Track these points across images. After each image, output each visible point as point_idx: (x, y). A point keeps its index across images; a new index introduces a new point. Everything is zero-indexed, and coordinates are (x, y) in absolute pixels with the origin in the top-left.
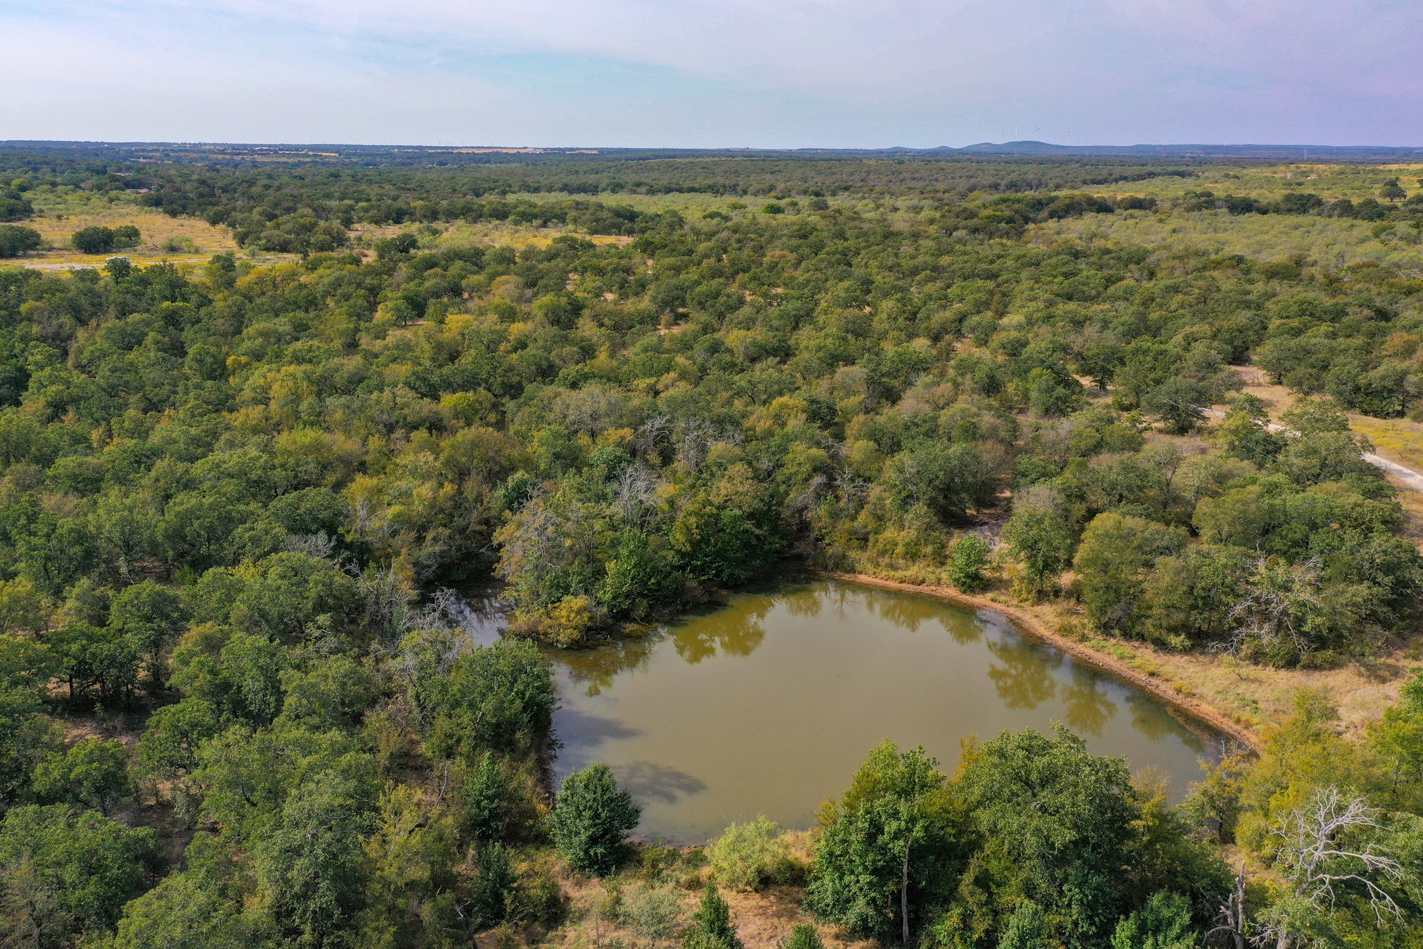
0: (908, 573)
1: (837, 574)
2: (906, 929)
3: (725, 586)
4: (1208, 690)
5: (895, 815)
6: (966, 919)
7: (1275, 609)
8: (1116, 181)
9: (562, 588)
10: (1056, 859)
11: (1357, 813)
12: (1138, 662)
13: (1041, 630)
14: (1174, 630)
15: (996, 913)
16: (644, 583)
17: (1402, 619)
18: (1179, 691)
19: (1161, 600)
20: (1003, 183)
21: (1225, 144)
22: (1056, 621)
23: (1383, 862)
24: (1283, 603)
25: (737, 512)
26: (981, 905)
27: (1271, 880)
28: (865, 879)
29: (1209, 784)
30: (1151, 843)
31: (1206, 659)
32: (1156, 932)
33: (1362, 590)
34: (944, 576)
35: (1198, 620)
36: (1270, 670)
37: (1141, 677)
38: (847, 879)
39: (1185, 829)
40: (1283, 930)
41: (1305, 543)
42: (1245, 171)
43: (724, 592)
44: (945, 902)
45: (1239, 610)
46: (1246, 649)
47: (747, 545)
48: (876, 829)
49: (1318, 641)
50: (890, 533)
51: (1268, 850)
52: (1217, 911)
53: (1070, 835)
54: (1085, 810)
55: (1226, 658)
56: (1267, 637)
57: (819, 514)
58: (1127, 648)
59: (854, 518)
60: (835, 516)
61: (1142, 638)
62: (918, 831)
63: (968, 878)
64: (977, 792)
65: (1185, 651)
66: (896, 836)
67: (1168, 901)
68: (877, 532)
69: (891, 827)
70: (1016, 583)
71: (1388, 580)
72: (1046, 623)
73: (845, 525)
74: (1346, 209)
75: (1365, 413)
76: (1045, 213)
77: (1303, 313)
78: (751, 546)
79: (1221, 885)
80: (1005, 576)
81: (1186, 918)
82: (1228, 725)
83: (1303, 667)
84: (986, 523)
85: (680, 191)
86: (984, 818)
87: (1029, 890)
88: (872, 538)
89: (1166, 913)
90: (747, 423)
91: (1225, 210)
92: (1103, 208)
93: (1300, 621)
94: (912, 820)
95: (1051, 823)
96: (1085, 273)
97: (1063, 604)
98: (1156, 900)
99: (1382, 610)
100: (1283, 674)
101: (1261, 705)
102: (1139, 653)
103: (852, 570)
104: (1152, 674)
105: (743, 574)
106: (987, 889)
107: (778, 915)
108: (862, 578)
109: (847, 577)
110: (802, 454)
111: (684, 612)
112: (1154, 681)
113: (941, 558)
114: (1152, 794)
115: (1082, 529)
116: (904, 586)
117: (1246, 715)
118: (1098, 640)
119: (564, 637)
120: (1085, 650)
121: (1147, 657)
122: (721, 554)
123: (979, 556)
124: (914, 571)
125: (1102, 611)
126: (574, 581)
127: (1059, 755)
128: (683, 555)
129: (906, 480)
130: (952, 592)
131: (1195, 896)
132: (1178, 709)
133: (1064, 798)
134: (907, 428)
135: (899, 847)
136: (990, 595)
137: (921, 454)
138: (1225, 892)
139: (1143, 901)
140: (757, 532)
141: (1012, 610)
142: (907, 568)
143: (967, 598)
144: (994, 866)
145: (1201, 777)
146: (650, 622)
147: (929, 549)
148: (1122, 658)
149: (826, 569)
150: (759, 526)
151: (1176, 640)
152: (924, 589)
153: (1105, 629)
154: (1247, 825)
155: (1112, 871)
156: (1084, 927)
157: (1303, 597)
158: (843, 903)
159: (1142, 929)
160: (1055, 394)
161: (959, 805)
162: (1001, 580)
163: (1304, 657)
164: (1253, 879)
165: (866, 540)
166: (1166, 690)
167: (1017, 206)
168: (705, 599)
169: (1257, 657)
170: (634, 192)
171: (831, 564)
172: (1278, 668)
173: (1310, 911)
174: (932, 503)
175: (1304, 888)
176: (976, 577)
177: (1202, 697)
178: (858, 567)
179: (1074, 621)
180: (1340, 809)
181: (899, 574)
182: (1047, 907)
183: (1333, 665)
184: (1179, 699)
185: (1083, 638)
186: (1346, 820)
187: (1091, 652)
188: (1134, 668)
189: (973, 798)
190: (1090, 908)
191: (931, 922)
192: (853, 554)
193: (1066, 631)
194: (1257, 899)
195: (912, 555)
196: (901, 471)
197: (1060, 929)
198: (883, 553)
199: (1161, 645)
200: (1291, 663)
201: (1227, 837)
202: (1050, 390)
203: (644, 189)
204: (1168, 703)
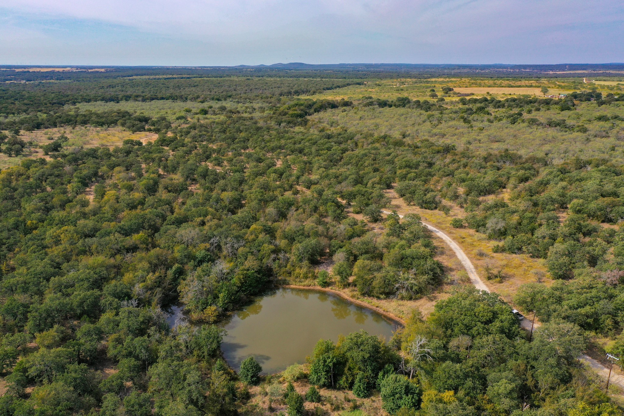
0: (305, 283)
1: (284, 286)
2: (333, 383)
3: (251, 295)
4: (391, 310)
5: (329, 358)
6: (347, 378)
7: (406, 286)
8: (336, 88)
9: (206, 304)
10: (364, 361)
11: (424, 341)
12: (373, 303)
13: (346, 297)
14: (381, 294)
15: (353, 376)
16: (230, 299)
17: (436, 283)
18: (384, 311)
19: (377, 286)
20: (293, 91)
21: (373, 63)
22: (350, 294)
23: (429, 350)
24: (407, 283)
25: (253, 271)
26: (350, 374)
27: (409, 357)
28: (323, 373)
29: (394, 337)
30: (384, 353)
31: (390, 300)
32: (387, 373)
33: (426, 277)
34: (316, 283)
35: (387, 290)
36: (406, 301)
37: (374, 308)
38: (319, 374)
39: (390, 349)
40: (412, 368)
41: (411, 264)
42: (382, 82)
43: (252, 297)
44: (341, 375)
45: (397, 285)
46: (399, 297)
47: (257, 281)
48: (325, 361)
49: (417, 292)
50: (298, 270)
51: (408, 351)
52: (399, 366)
53: (368, 355)
54: (371, 349)
55: (394, 300)
56: (404, 293)
57: (275, 266)
58: (370, 299)
59: (286, 267)
60: (280, 266)
61: (373, 296)
62: (335, 360)
63: (346, 369)
64: (346, 349)
65: (385, 299)
66: (330, 362)
67: (389, 366)
68: (294, 270)
69: (329, 360)
70: (337, 283)
71: (432, 273)
72: (347, 295)
73: (284, 269)
74: (418, 104)
75: (426, 209)
76: (312, 110)
77: (406, 166)
78: (258, 281)
79: (399, 360)
80: (333, 280)
81: (393, 369)
82: (397, 319)
83: (414, 299)
84: (324, 262)
85: (157, 99)
86: (348, 354)
87: (360, 369)
88: (292, 273)
89: (389, 368)
90: (246, 237)
91: (377, 106)
92: (333, 106)
93: (412, 288)
94: (333, 358)
95: (364, 353)
96: (334, 148)
97: (351, 288)
98: (386, 366)
99: (431, 281)
100: (409, 302)
101: (404, 312)
102: (373, 301)
103: (289, 284)
104: (377, 307)
105: (257, 290)
106: (351, 371)
107: (302, 386)
108: (292, 286)
109: (287, 286)
110: (267, 248)
111: (243, 306)
112: (378, 309)
113: (315, 277)
114: (382, 341)
115: (353, 264)
116: (305, 287)
117: (401, 315)
118: (362, 298)
119: (212, 319)
120: (359, 302)
121: (375, 301)
122: (250, 286)
123: (325, 275)
124: (307, 282)
125: (362, 290)
126: (210, 301)
127: (364, 337)
128: (238, 287)
129: (300, 253)
130: (319, 288)
131: (394, 364)
132: (385, 316)
133: (366, 347)
134: (295, 232)
135: (331, 364)
136: (330, 287)
137: (304, 244)
138: (400, 362)
139: (384, 367)
140: (259, 276)
141: (337, 292)
142: (305, 282)
143: (323, 289)
144: (351, 365)
145: (392, 335)
146: (234, 310)
147: (310, 275)
148: (369, 303)
149: (280, 284)
150: (259, 274)
151: (382, 296)
152: (311, 288)
153: (364, 295)
154: (404, 345)
155: (376, 361)
156: (372, 375)
157: (412, 282)
158: (319, 380)
159: (384, 373)
160: (336, 213)
161: (342, 352)
162: (332, 282)
163: (413, 297)
164: (405, 358)
165: (290, 273)
166: (381, 311)
167: (302, 107)
168: (248, 300)
169: (402, 298)
170: (136, 100)
171: (281, 282)
172: (407, 300)
173: (416, 363)
174: (309, 259)
175: (415, 358)
176: (326, 283)
177: (390, 312)
178: (290, 283)
179: (355, 293)
180: (421, 340)
181: (303, 284)
182: (364, 372)
183: (421, 298)
184: (385, 313)
185: (358, 298)
186: (422, 343)
187: (360, 302)
188: (372, 306)
189: (345, 350)
190: (373, 370)
191: (339, 380)
192: (288, 279)
193: (353, 297)
194: (407, 362)
195: (306, 277)
196: (298, 250)
197: (367, 376)
198: (297, 277)
199: (378, 298)
200: (411, 299)
201: (399, 349)
202: (335, 211)
203: (140, 99)
204: (382, 315)
